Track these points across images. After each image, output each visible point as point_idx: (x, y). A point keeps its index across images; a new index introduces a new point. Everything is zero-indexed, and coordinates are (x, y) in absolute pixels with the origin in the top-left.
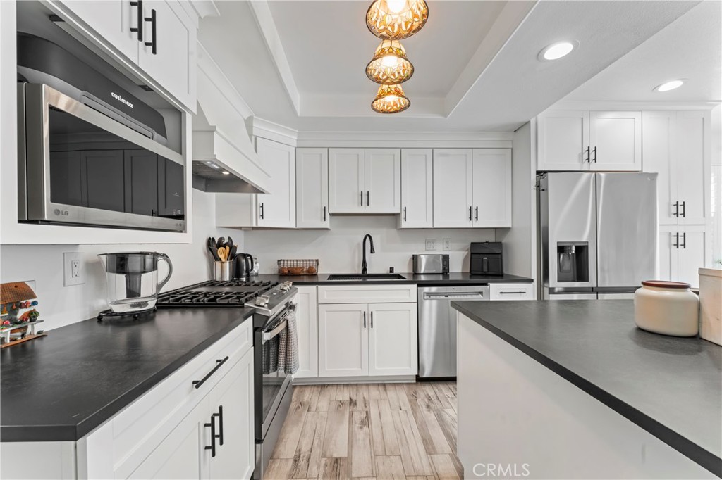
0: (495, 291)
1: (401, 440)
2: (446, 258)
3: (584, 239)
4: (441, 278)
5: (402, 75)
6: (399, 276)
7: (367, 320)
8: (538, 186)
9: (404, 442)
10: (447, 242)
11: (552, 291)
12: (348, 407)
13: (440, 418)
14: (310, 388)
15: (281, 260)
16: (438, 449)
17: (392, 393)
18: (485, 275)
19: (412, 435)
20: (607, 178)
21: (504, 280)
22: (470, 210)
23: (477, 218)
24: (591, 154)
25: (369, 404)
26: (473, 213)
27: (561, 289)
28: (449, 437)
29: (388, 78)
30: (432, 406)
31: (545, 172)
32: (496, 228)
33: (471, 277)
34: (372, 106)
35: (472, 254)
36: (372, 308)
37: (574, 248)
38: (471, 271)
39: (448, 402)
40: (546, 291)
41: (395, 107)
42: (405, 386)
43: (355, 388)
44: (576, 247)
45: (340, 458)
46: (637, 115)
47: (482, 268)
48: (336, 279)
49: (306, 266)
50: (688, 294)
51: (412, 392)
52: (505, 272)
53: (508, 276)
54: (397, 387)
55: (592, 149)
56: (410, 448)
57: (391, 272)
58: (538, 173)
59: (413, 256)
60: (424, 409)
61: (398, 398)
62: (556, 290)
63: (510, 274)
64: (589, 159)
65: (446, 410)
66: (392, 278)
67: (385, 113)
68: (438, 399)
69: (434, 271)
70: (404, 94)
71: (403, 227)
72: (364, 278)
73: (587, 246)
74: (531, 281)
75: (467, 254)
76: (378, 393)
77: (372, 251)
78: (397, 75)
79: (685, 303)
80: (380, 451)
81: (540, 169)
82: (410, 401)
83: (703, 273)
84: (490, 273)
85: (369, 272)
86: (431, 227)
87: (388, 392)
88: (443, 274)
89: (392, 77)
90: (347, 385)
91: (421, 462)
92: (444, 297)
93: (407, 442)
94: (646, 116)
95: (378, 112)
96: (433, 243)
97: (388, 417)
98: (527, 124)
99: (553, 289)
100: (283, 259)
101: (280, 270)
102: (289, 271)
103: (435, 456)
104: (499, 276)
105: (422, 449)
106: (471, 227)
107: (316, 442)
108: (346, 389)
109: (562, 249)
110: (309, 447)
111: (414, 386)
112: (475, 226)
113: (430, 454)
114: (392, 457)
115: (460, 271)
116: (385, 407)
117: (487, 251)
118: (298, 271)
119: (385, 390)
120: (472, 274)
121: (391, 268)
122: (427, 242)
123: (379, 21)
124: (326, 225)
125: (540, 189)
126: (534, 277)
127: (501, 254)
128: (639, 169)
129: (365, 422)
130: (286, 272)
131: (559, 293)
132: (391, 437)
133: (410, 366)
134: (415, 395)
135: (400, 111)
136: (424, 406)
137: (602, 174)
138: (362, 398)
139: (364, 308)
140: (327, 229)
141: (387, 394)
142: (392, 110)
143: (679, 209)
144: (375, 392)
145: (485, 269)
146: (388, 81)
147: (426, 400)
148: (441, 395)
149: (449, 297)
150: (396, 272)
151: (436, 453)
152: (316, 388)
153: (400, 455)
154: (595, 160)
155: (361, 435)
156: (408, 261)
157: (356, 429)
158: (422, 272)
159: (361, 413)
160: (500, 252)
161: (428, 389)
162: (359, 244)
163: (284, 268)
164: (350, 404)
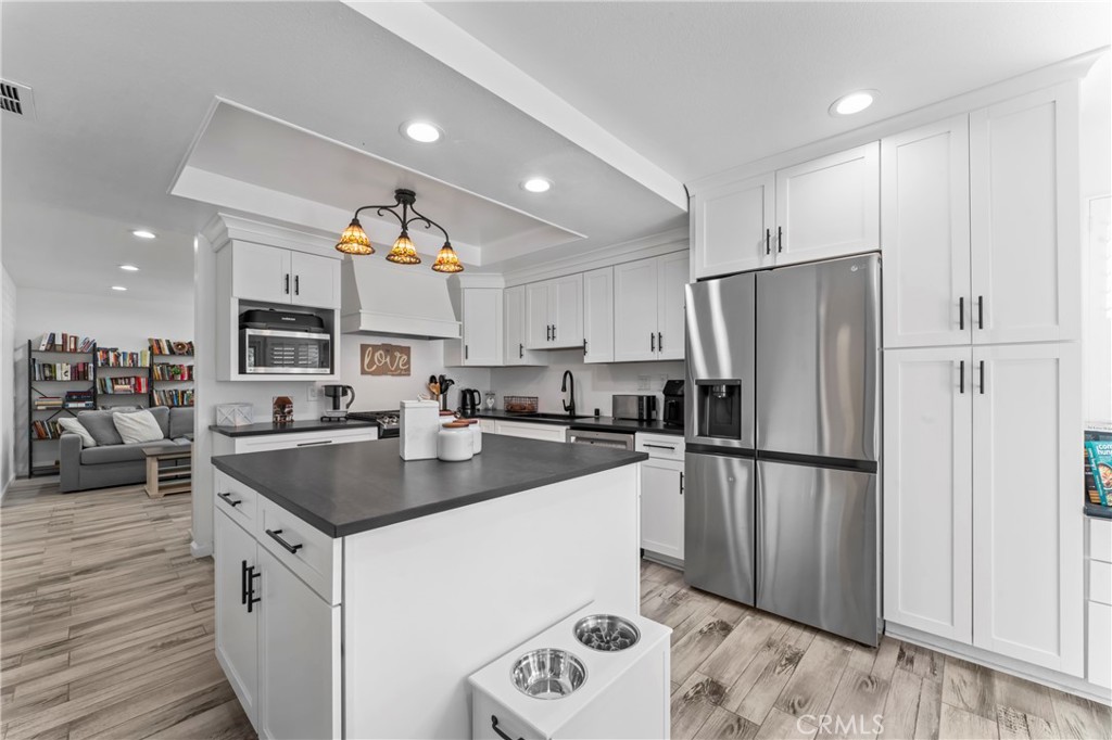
10: (663, 380)
22: (653, 337)
23: (660, 347)
26: (656, 341)
35: (665, 395)
38: (664, 418)
44: (728, 387)
55: (775, 231)
57: (596, 414)
58: (699, 281)
69: (629, 416)
71: (586, 362)
73: (740, 386)
86: (612, 361)
88: (638, 420)
101: (506, 407)
106: (656, 359)
112: (660, 358)
121: (596, 410)
124: (524, 361)
163: (509, 404)
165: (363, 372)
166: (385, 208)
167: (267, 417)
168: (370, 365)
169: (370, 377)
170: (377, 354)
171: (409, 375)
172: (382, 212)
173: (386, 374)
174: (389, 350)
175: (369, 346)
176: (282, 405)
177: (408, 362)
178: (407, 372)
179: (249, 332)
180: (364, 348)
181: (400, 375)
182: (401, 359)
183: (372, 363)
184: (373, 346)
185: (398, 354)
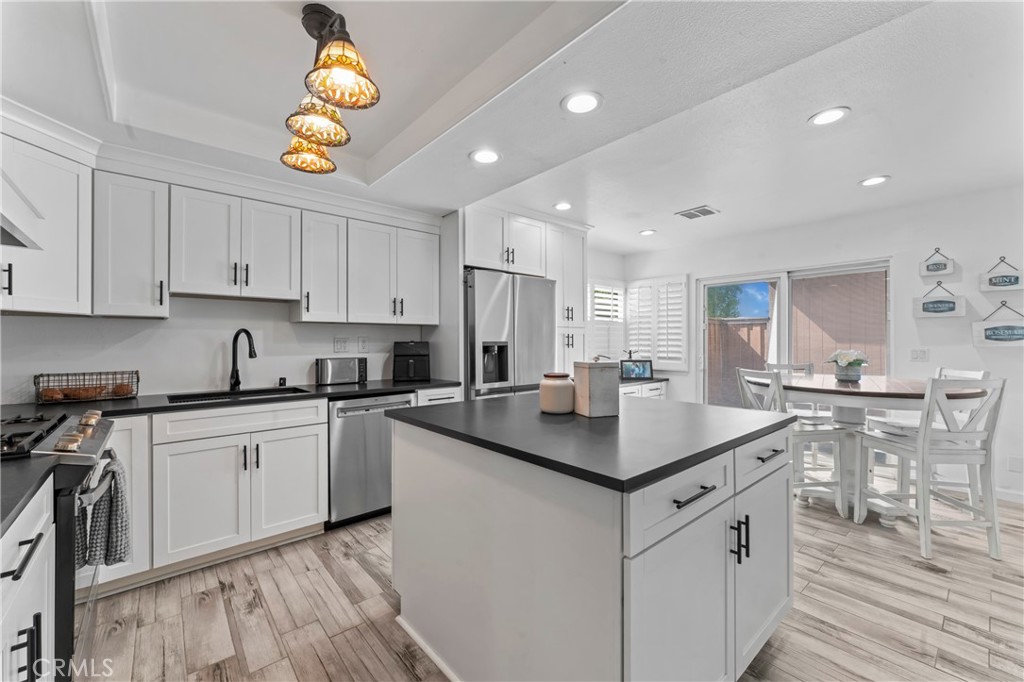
0: (423, 397)
1: (316, 603)
2: (363, 362)
3: (503, 339)
4: (357, 388)
5: (333, 138)
6: (295, 390)
7: (249, 458)
8: (465, 282)
9: (321, 603)
10: (364, 342)
11: (478, 393)
12: (220, 595)
13: (364, 563)
14: (130, 594)
15: (42, 375)
16: (366, 594)
17: (291, 556)
18: (411, 381)
19: (330, 594)
20: (521, 279)
21: (431, 385)
22: (394, 302)
23: (402, 312)
24: (509, 255)
25: (257, 579)
26: (397, 306)
27: (486, 391)
28: (378, 577)
29: (313, 135)
30: (351, 552)
31: (473, 268)
32: (421, 326)
33: (394, 385)
34: (281, 158)
35: (395, 356)
36: (257, 439)
37: (496, 348)
38: (394, 377)
39: (372, 542)
40: (473, 393)
41: (313, 167)
42: (309, 542)
43: (226, 569)
44: (499, 347)
45: (223, 661)
46: (541, 225)
47: (408, 373)
48: (181, 402)
49: (109, 383)
50: (569, 381)
51: (321, 545)
52: (432, 377)
53: (435, 380)
54: (297, 546)
55: (511, 250)
56: (330, 608)
57: (281, 384)
58: (466, 267)
59: (317, 360)
60: (342, 560)
61: (302, 558)
62: (482, 392)
63: (438, 378)
64: (508, 260)
65: (370, 551)
66: (282, 392)
67: (297, 169)
68: (358, 542)
69: (347, 380)
70: (328, 156)
71: (304, 320)
72: (235, 394)
73: (507, 346)
74: (459, 384)
75: (389, 357)
76: (267, 561)
77: (252, 354)
78: (325, 136)
79: (565, 388)
80: (286, 625)
81: (467, 264)
82: (320, 556)
83: (577, 366)
84: (416, 378)
85: (242, 387)
86: (345, 321)
87: (285, 556)
88: (358, 383)
89: (318, 135)
90: (210, 567)
91: (347, 616)
92: (364, 412)
93: (325, 603)
94: (549, 227)
95: (289, 166)
96: (345, 342)
97: (290, 585)
98: (455, 212)
99: (479, 390)
100: (45, 373)
101: (38, 395)
102: (66, 396)
103: (363, 604)
104: (426, 381)
105: (345, 601)
106: (395, 322)
107: (170, 661)
108: (208, 574)
109: (487, 349)
110: (159, 671)
111: (323, 538)
112: (399, 322)
113: (357, 603)
114: (307, 627)
115: (380, 378)
116: (283, 575)
117: (411, 352)
118: (91, 394)
119: (280, 555)
120: (396, 381)
121: (281, 379)
122: (335, 341)
123: (318, 81)
124: (164, 311)
125: (468, 286)
126: (462, 379)
127: (428, 355)
128: (543, 275)
129: (256, 601)
130: (60, 396)
131: (484, 394)
132: (299, 606)
133: (318, 512)
134: (326, 548)
135: (319, 172)
136: (341, 556)
137: (518, 276)
138: (242, 575)
139: (244, 441)
140: (162, 318)
141: (282, 558)
142: (308, 169)
143: (569, 314)
144: (261, 563)
145: (412, 375)
146: (313, 139)
147: (343, 549)
148: (362, 536)
149: (371, 411)
150: (289, 384)
151: (363, 598)
152: (144, 591)
153: (318, 620)
154: (513, 261)
155: (252, 621)
156: (308, 368)
157: (242, 617)
158: (329, 382)
159: (245, 595)
160: (426, 353)
161: (344, 536)
162: (224, 345)
163: (47, 389)
164: (223, 590)
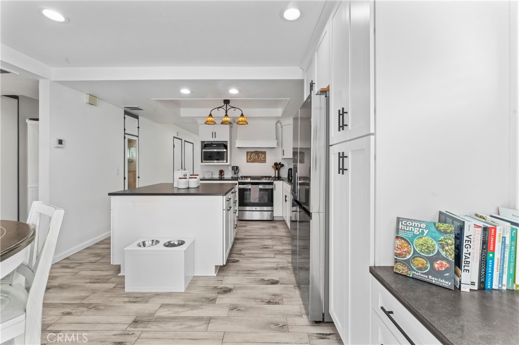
165: (247, 162)
166: (220, 107)
167: (217, 176)
168: (250, 159)
169: (250, 163)
170: (252, 155)
171: (265, 162)
172: (219, 109)
173: (256, 162)
174: (257, 153)
175: (249, 152)
176: (221, 172)
177: (265, 157)
178: (265, 161)
179: (204, 150)
180: (248, 153)
181: (262, 162)
182: (262, 156)
183: (250, 158)
184: (251, 152)
185: (261, 155)
